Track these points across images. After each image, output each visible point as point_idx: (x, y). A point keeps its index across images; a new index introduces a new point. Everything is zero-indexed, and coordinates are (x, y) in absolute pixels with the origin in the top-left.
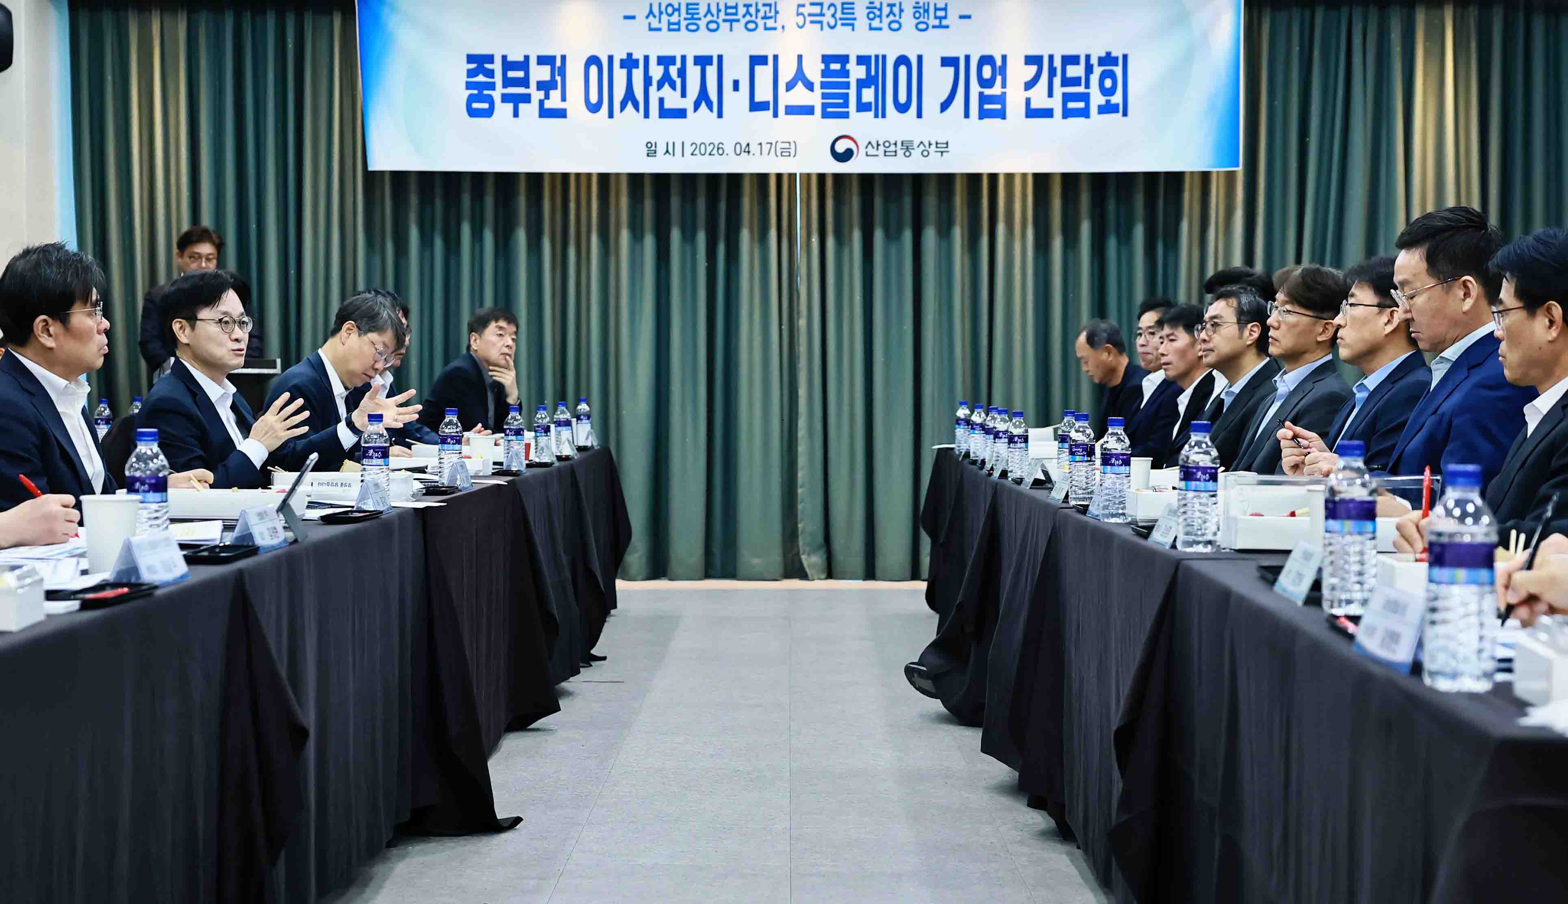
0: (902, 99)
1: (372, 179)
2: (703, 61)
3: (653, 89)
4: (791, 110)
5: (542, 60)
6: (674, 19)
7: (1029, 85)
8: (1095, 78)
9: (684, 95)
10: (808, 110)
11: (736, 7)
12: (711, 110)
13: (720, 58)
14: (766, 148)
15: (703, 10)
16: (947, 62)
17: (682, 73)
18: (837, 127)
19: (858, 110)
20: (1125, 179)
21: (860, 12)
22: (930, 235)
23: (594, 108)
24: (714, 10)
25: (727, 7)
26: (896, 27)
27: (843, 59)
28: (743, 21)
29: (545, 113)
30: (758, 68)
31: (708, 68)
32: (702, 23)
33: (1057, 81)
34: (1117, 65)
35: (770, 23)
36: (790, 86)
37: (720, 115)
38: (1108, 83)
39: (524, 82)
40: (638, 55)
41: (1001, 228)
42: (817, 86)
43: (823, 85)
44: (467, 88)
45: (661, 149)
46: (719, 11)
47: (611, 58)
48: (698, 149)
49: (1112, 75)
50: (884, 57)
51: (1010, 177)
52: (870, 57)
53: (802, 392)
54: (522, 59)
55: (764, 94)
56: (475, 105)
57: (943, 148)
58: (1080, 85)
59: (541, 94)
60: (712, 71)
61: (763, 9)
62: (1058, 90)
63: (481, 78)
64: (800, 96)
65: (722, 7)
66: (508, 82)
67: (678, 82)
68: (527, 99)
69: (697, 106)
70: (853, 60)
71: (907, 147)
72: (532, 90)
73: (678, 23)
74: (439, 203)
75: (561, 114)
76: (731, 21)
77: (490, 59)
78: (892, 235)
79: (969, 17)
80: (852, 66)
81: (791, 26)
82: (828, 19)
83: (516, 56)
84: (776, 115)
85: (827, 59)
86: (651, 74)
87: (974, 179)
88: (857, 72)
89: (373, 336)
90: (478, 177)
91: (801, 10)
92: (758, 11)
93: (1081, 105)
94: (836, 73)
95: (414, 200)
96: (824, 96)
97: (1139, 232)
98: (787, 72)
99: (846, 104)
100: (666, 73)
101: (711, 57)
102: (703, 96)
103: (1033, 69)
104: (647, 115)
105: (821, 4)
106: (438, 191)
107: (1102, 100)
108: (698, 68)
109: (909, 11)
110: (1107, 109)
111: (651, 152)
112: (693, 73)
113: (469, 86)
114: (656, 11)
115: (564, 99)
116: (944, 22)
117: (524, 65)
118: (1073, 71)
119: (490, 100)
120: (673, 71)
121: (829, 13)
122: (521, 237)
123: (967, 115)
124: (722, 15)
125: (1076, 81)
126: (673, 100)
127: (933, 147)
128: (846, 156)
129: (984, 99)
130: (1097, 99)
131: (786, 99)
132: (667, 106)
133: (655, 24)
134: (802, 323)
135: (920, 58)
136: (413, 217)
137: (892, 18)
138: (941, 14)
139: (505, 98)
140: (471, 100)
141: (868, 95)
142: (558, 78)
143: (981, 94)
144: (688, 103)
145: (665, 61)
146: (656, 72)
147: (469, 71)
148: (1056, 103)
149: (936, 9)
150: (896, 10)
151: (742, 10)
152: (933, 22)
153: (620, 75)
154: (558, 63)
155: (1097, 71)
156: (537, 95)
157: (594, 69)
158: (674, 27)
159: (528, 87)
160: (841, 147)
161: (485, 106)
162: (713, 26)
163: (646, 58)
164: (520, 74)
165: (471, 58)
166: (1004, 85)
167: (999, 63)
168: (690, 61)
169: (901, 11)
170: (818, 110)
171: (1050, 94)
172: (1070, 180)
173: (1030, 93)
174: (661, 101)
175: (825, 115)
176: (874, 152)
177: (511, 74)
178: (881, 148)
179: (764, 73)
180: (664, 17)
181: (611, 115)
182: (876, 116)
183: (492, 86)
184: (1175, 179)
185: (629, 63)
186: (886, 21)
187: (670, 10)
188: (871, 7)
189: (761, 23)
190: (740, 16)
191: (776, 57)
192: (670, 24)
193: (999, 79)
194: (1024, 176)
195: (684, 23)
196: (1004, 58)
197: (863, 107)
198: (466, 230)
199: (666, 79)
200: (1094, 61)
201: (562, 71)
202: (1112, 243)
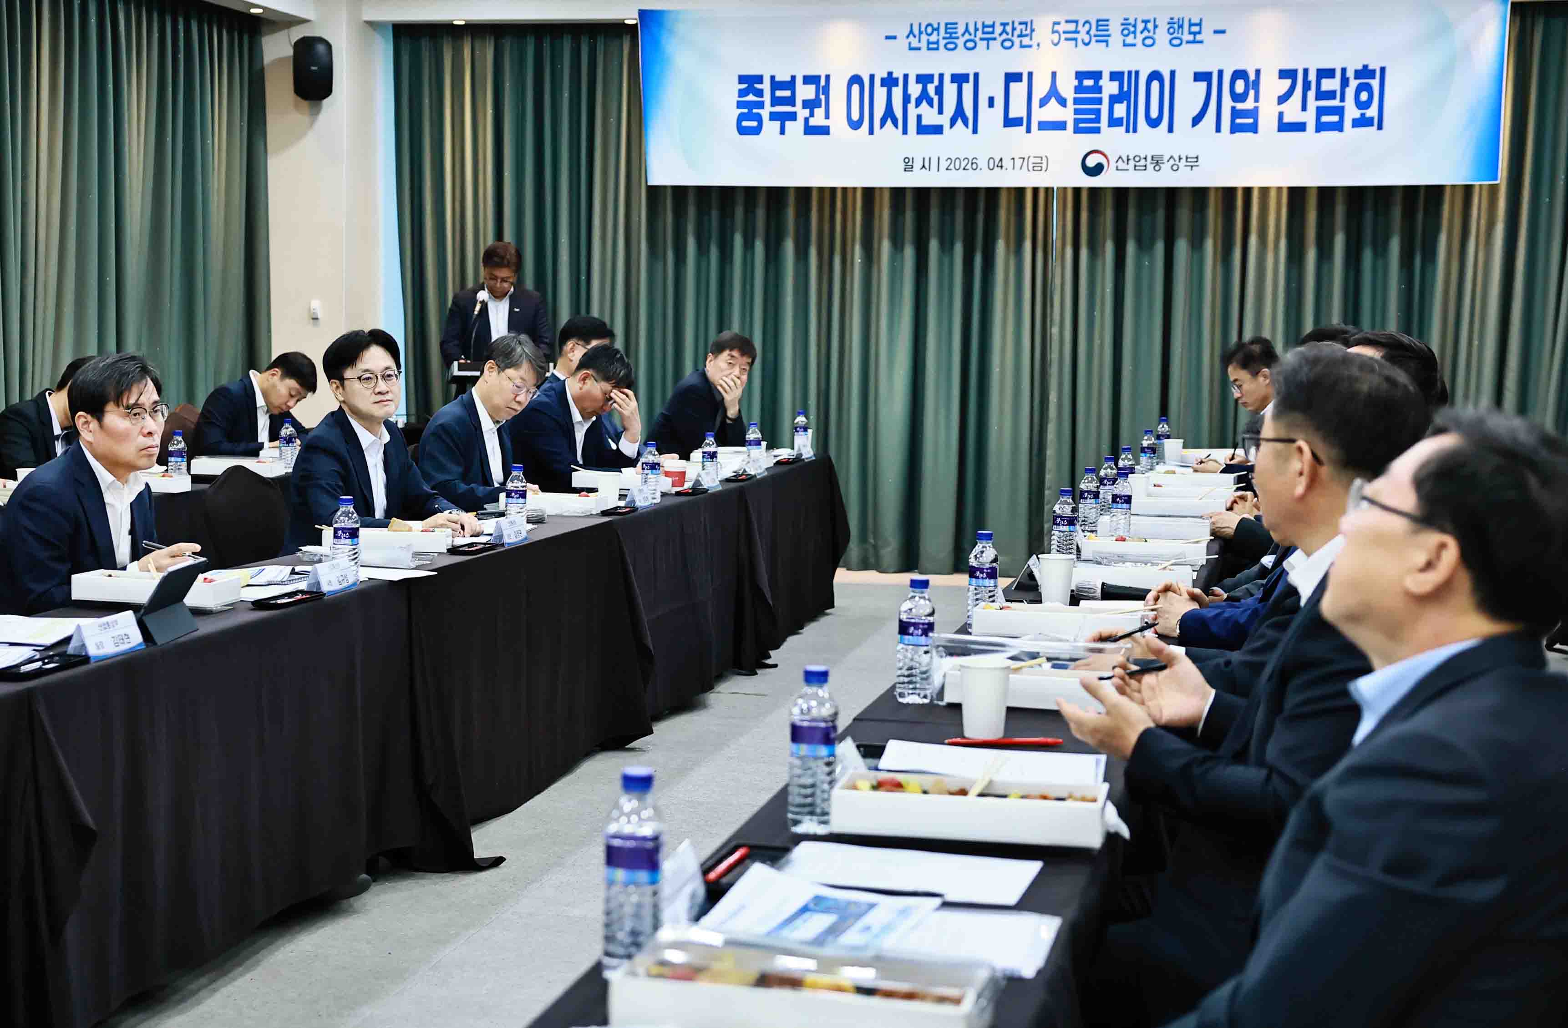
0: (1154, 114)
1: (654, 193)
2: (959, 79)
3: (911, 106)
4: (1044, 126)
5: (808, 80)
6: (933, 38)
7: (1283, 99)
8: (1350, 92)
9: (941, 112)
10: (1060, 126)
11: (993, 26)
12: (966, 125)
13: (976, 75)
14: (1018, 162)
15: (961, 29)
16: (1199, 77)
17: (939, 90)
18: (1088, 142)
19: (1110, 126)
20: (1383, 193)
21: (1115, 28)
22: (1182, 247)
23: (855, 125)
24: (972, 29)
26: (1149, 43)
27: (1097, 75)
28: (1000, 39)
29: (810, 130)
30: (1013, 86)
31: (965, 85)
32: (960, 42)
33: (1311, 94)
34: (1374, 78)
35: (1026, 41)
36: (1043, 102)
37: (975, 131)
38: (1364, 96)
39: (791, 101)
40: (898, 74)
41: (1254, 240)
42: (1070, 102)
43: (1076, 101)
44: (738, 107)
45: (918, 165)
46: (976, 30)
47: (872, 77)
48: (953, 164)
49: (1368, 88)
50: (1137, 73)
51: (1264, 191)
52: (1122, 73)
54: (789, 79)
55: (1018, 110)
56: (745, 124)
57: (1193, 162)
58: (1334, 98)
59: (806, 112)
60: (968, 88)
61: (1019, 28)
62: (1313, 104)
63: (751, 98)
64: (1053, 112)
65: (980, 26)
66: (775, 101)
67: (936, 99)
68: (793, 116)
69: (953, 123)
70: (1106, 76)
71: (1157, 161)
72: (798, 108)
73: (937, 43)
74: (714, 216)
75: (824, 131)
76: (988, 40)
77: (759, 79)
78: (1145, 246)
79: (1223, 32)
80: (1105, 82)
81: (1046, 45)
82: (1082, 36)
83: (783, 76)
84: (1029, 130)
85: (1080, 76)
86: (909, 92)
87: (1228, 193)
88: (1110, 88)
90: (751, 192)
91: (1057, 27)
92: (1014, 29)
93: (1335, 118)
94: (1088, 90)
95: (692, 212)
96: (1077, 111)
97: (1395, 245)
98: (1041, 88)
99: (1098, 120)
100: (924, 90)
101: (967, 75)
102: (959, 113)
103: (1288, 83)
104: (905, 132)
105: (1076, 22)
106: (715, 204)
107: (1357, 114)
108: (955, 85)
109: (1163, 27)
110: (1362, 122)
111: (908, 167)
112: (950, 89)
113: (740, 105)
114: (916, 31)
115: (827, 117)
116: (1198, 37)
117: (790, 84)
118: (1328, 85)
119: (759, 119)
120: (931, 89)
121: (1083, 30)
122: (789, 247)
123: (1218, 129)
124: (979, 34)
125: (1331, 95)
126: (930, 117)
127: (1183, 161)
128: (1097, 170)
129: (1235, 113)
130: (1352, 112)
131: (1040, 115)
132: (925, 122)
133: (915, 43)
135: (1173, 74)
136: (691, 228)
137: (1146, 34)
138: (1195, 29)
139: (773, 116)
140: (741, 118)
141: (1120, 110)
142: (822, 97)
143: (1233, 108)
144: (944, 120)
145: (925, 79)
146: (915, 90)
147: (740, 90)
148: (1309, 117)
149: (1191, 25)
150: (1150, 26)
151: (999, 29)
152: (1187, 37)
153: (880, 93)
154: (823, 82)
155: (1354, 84)
156: (802, 113)
157: (856, 88)
158: (933, 47)
159: (794, 105)
160: (1091, 162)
161: (754, 124)
162: (970, 45)
163: (906, 77)
164: (787, 93)
165: (742, 79)
166: (1257, 100)
167: (1252, 77)
168: (947, 79)
169: (1156, 27)
170: (1070, 126)
171: (1304, 108)
172: (1326, 194)
173: (1283, 107)
174: (919, 117)
175: (1077, 130)
176: (1124, 166)
177: (779, 93)
178: (1132, 163)
179: (1018, 90)
180: (924, 37)
181: (871, 132)
182: (1127, 131)
183: (761, 105)
184: (1435, 192)
185: (889, 82)
186: (1140, 37)
187: (929, 30)
188: (1125, 24)
189: (1017, 41)
190: (996, 35)
191: (1030, 75)
192: (929, 43)
193: (1252, 93)
194: (1279, 189)
195: (942, 43)
196: (1258, 72)
197: (1114, 122)
198: (739, 240)
199: (924, 97)
200: (1350, 74)
201: (826, 90)
202: (1367, 256)
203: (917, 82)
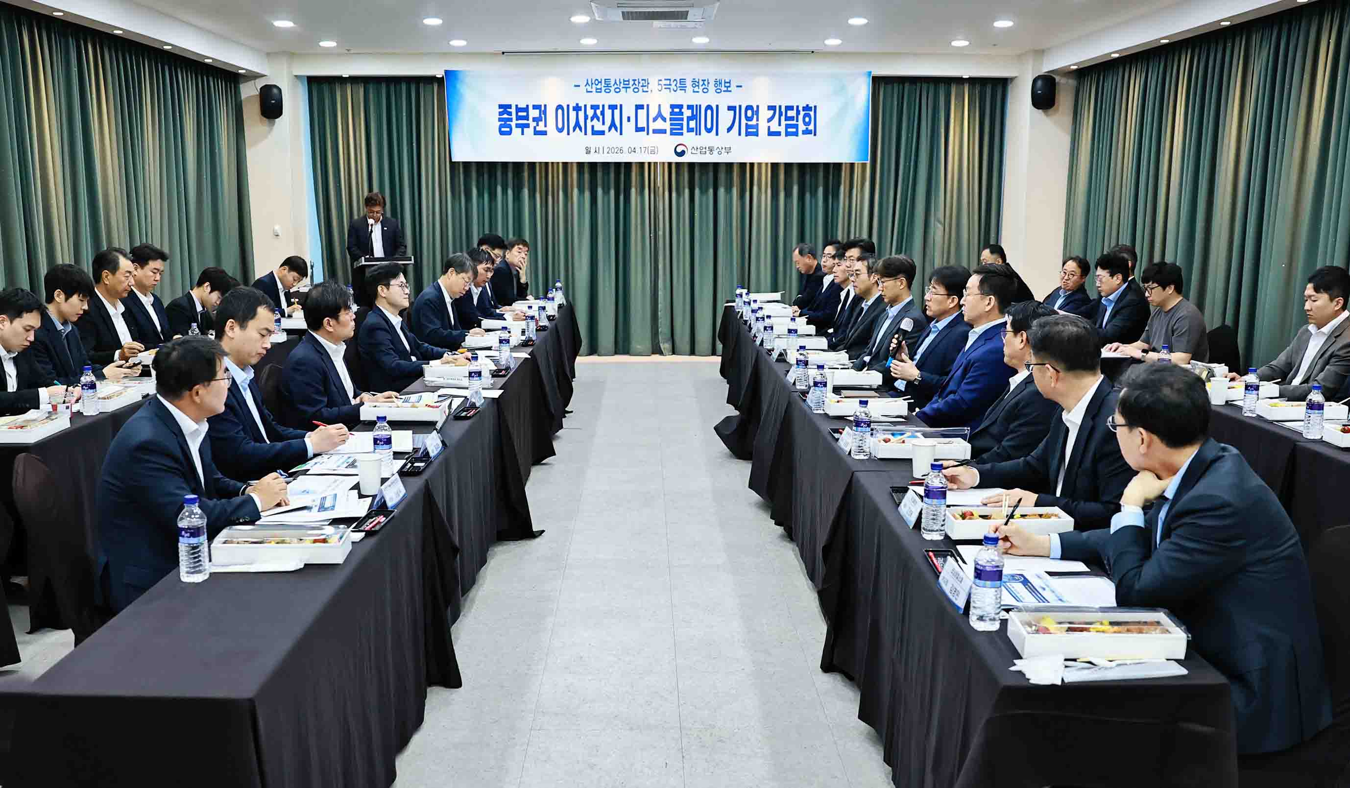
0: (709, 126)
1: (454, 165)
2: (613, 107)
3: (589, 121)
4: (655, 131)
5: (535, 107)
6: (599, 87)
7: (769, 120)
8: (801, 117)
9: (603, 123)
10: (663, 132)
11: (628, 81)
12: (617, 131)
13: (621, 106)
14: (643, 149)
15: (612, 83)
16: (730, 108)
17: (603, 113)
18: (677, 139)
19: (688, 131)
20: (814, 166)
21: (689, 84)
22: (722, 191)
23: (560, 130)
24: (618, 83)
25: (624, 81)
26: (706, 91)
27: (680, 107)
28: (632, 88)
29: (536, 133)
30: (639, 111)
31: (615, 111)
32: (612, 89)
33: (783, 118)
34: (811, 110)
35: (645, 89)
36: (655, 120)
37: (621, 134)
38: (807, 119)
39: (526, 118)
40: (581, 104)
41: (755, 188)
42: (668, 120)
43: (671, 119)
44: (499, 121)
45: (593, 151)
46: (620, 83)
47: (568, 106)
48: (611, 150)
49: (809, 116)
50: (700, 106)
51: (760, 164)
52: (693, 106)
53: (661, 266)
54: (525, 106)
55: (642, 123)
56: (503, 129)
57: (728, 150)
58: (793, 120)
59: (535, 124)
60: (617, 112)
61: (642, 82)
62: (783, 123)
63: (505, 116)
64: (659, 124)
65: (622, 81)
66: (519, 118)
67: (601, 117)
68: (528, 126)
69: (610, 129)
70: (685, 107)
71: (711, 150)
72: (530, 121)
73: (601, 89)
74: (486, 176)
75: (544, 133)
76: (626, 88)
77: (510, 106)
78: (704, 191)
79: (741, 86)
80: (684, 110)
81: (655, 91)
82: (673, 87)
83: (522, 105)
84: (648, 134)
85: (673, 107)
86: (588, 113)
87: (743, 165)
88: (687, 113)
89: (463, 275)
90: (505, 165)
91: (660, 82)
92: (639, 83)
93: (794, 130)
94: (676, 114)
95: (474, 175)
96: (671, 124)
97: (821, 190)
98: (653, 113)
99: (682, 129)
100: (595, 113)
101: (617, 106)
102: (613, 125)
103: (772, 112)
104: (586, 134)
105: (670, 80)
106: (486, 170)
107: (804, 128)
108: (611, 111)
109: (712, 83)
110: (807, 132)
111: (588, 152)
112: (608, 113)
113: (500, 120)
114: (590, 83)
115: (545, 126)
116: (729, 89)
117: (526, 109)
118: (791, 113)
119: (510, 127)
120: (598, 112)
121: (673, 84)
122: (526, 192)
123: (740, 134)
124: (622, 85)
125: (792, 118)
126: (598, 126)
127: (724, 150)
128: (682, 154)
129: (747, 126)
130: (802, 127)
131: (653, 126)
132: (596, 129)
133: (589, 89)
134: (661, 233)
135: (717, 106)
136: (474, 184)
137: (704, 86)
138: (728, 85)
139: (517, 126)
140: (501, 127)
141: (692, 124)
142: (543, 116)
143: (746, 124)
144: (605, 128)
145: (595, 107)
146: (590, 113)
147: (500, 112)
148: (782, 129)
149: (725, 83)
150: (706, 83)
151: (631, 83)
152: (724, 89)
153: (573, 114)
154: (543, 108)
155: (802, 113)
156: (533, 124)
157: (560, 111)
158: (599, 91)
159: (528, 120)
160: (679, 150)
161: (508, 129)
162: (618, 90)
163: (585, 106)
164: (524, 114)
165: (500, 106)
166: (757, 120)
167: (755, 109)
168: (606, 107)
169: (708, 83)
170: (668, 132)
171: (780, 125)
172: (788, 166)
173: (769, 124)
174: (593, 127)
175: (672, 134)
176: (695, 152)
177: (520, 114)
178: (699, 150)
179: (642, 113)
180: (594, 86)
181: (568, 134)
182: (696, 134)
183: (511, 120)
184: (838, 166)
185: (577, 108)
186: (701, 88)
187: (597, 82)
188: (694, 81)
189: (641, 89)
190: (630, 85)
191: (648, 106)
192: (597, 89)
193: (755, 116)
194: (767, 164)
195: (603, 89)
196: (758, 107)
197: (690, 130)
198: (499, 189)
199: (595, 116)
200: (801, 109)
201: (545, 112)
202: (808, 196)
203: (592, 108)
